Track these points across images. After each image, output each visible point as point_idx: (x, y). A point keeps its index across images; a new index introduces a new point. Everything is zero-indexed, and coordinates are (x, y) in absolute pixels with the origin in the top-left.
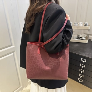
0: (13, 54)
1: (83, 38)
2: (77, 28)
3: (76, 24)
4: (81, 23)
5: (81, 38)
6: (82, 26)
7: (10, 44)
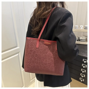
0: (18, 54)
1: (83, 40)
2: (78, 31)
3: (77, 27)
4: (81, 26)
5: (81, 40)
6: (82, 29)
7: (16, 46)
